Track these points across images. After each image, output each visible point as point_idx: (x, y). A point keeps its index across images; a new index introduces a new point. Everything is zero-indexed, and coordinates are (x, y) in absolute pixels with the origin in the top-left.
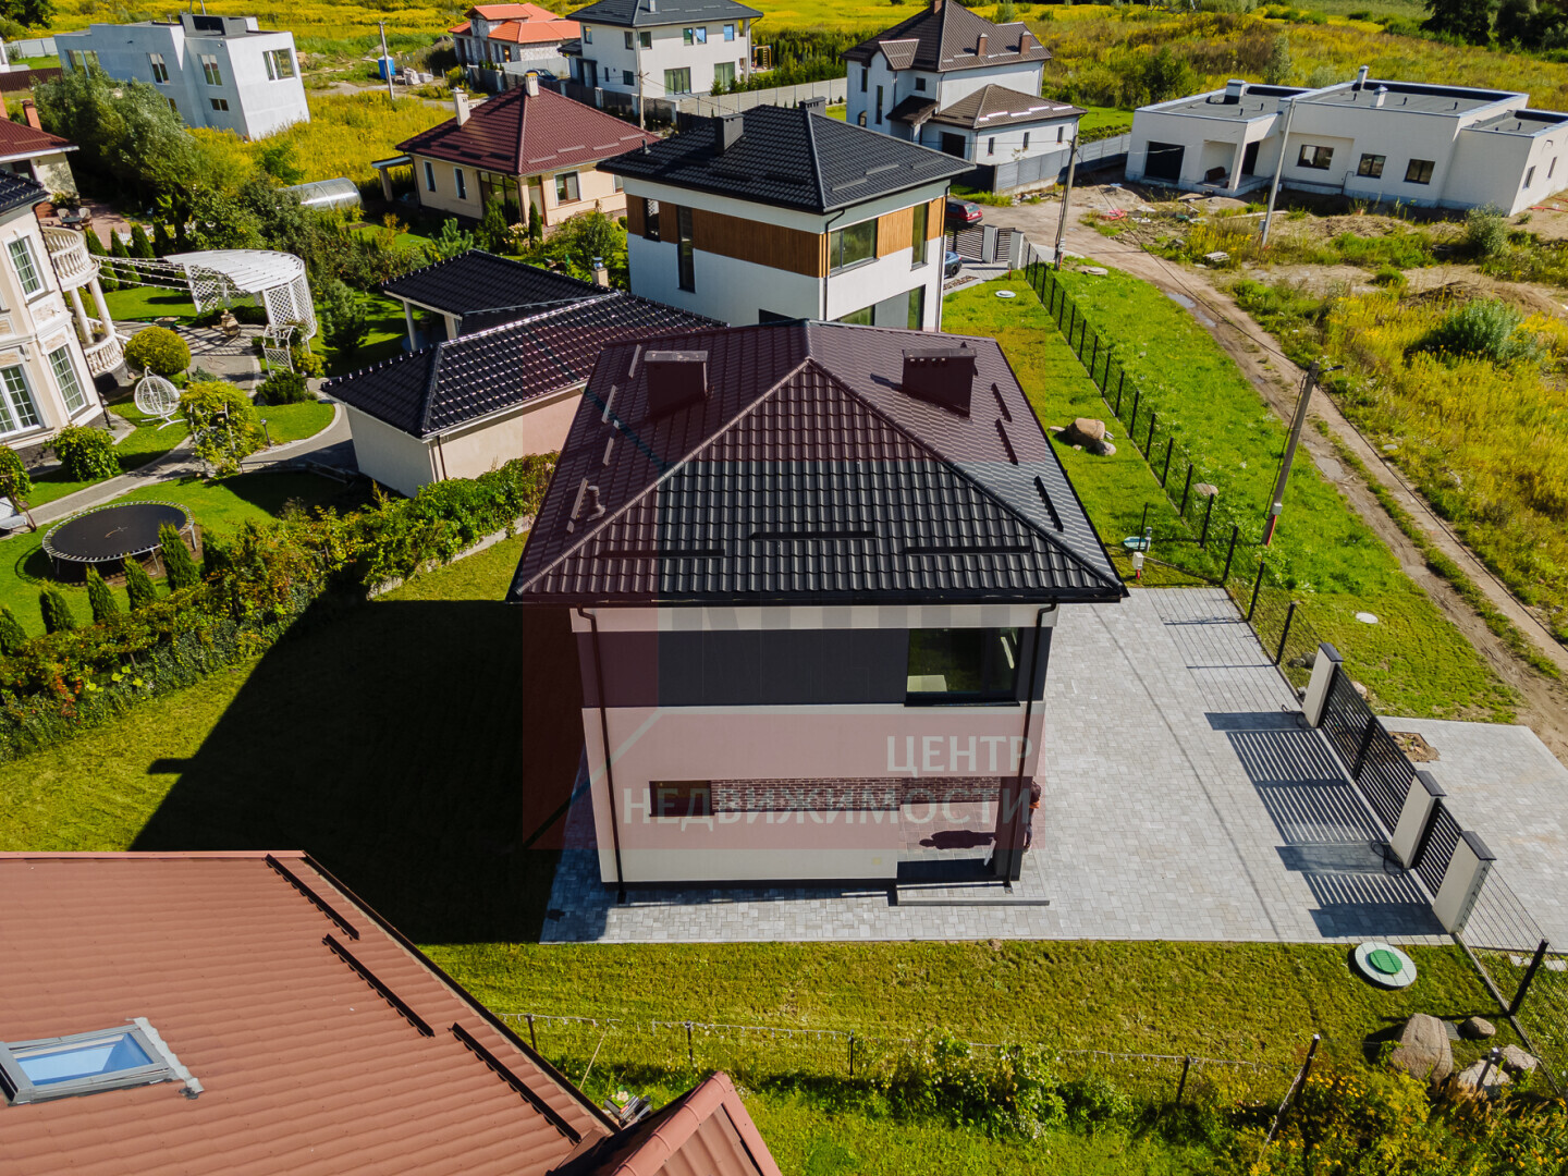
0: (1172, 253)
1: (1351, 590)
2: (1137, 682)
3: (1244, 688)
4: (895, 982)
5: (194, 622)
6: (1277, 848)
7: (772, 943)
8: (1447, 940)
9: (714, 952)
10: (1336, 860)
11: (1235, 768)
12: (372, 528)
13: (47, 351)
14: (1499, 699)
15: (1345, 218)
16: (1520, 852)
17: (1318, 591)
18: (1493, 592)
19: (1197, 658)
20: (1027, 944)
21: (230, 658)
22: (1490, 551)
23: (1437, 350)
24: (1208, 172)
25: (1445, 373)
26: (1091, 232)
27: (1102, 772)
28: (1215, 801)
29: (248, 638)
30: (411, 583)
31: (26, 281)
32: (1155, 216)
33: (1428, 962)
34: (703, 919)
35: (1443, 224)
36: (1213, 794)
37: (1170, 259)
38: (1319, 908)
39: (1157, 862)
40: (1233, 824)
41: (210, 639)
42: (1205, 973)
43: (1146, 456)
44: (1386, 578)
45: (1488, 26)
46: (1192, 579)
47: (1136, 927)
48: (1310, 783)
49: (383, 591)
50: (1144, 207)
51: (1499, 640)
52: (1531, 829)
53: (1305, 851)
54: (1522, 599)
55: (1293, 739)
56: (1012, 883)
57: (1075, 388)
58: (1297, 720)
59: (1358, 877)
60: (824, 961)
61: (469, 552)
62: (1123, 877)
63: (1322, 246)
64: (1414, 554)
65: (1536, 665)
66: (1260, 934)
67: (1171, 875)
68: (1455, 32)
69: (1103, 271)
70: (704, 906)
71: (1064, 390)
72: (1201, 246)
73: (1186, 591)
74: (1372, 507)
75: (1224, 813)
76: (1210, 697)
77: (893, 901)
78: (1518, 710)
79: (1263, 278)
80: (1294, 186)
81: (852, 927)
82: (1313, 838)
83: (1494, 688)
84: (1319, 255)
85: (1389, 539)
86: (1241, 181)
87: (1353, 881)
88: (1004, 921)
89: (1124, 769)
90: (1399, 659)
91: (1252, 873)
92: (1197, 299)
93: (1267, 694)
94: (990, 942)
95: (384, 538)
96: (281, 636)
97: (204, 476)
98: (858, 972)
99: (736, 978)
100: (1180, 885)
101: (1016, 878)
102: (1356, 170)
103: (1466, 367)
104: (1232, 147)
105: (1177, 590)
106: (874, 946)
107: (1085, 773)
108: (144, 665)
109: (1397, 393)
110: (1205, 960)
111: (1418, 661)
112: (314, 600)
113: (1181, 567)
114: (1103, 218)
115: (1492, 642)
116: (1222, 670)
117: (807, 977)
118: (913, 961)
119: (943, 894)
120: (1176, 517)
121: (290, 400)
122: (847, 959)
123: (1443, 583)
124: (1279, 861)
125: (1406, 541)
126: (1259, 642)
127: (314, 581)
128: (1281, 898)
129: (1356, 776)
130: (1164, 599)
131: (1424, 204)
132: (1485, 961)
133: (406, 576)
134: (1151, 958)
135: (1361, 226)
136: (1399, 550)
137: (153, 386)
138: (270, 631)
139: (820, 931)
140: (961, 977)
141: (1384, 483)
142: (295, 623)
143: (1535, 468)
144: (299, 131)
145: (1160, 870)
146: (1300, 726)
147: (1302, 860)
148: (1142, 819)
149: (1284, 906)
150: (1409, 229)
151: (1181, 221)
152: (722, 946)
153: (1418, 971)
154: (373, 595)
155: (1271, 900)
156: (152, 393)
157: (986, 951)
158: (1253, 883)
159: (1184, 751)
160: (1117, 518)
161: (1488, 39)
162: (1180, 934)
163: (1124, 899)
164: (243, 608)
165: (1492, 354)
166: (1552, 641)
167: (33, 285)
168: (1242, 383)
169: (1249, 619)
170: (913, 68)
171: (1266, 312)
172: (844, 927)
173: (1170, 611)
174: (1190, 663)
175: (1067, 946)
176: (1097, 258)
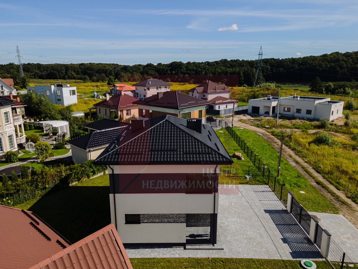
0: (258, 126)
1: (298, 187)
2: (248, 203)
3: (273, 205)
4: (184, 267)
5: (26, 187)
6: (281, 238)
7: (154, 258)
8: (324, 260)
9: (139, 260)
10: (296, 241)
11: (271, 221)
12: (72, 169)
13: (8, 135)
14: (335, 209)
15: (294, 120)
16: (341, 241)
17: (291, 187)
18: (332, 188)
19: (262, 199)
20: (218, 258)
21: (33, 197)
22: (330, 180)
23: (315, 143)
24: (265, 112)
25: (318, 147)
26: (240, 122)
27: (238, 221)
28: (266, 228)
29: (38, 193)
30: (80, 183)
31: (6, 121)
32: (254, 120)
33: (319, 264)
34: (137, 253)
35: (315, 122)
36: (265, 226)
37: (257, 127)
38: (292, 252)
39: (252, 241)
40: (270, 233)
41: (29, 192)
42: (263, 266)
43: (251, 160)
44: (306, 184)
45: (323, 91)
46: (261, 183)
47: (245, 255)
48: (289, 225)
49: (73, 184)
50: (252, 118)
51: (334, 197)
52: (344, 236)
53: (288, 239)
54: (339, 189)
55: (285, 215)
56: (215, 244)
57: (235, 148)
58: (286, 211)
59: (302, 245)
60: (166, 262)
61: (94, 177)
62: (243, 244)
63: (290, 125)
64: (313, 180)
65: (343, 203)
66: (277, 257)
67: (254, 244)
68: (316, 91)
69: (242, 129)
70: (137, 250)
71: (233, 148)
72: (264, 124)
73: (259, 186)
74: (303, 171)
75: (268, 231)
76: (265, 206)
77: (185, 249)
78: (339, 212)
79: (277, 131)
80: (284, 115)
81: (174, 254)
82: (290, 236)
83: (333, 207)
84: (289, 127)
85: (307, 177)
86: (272, 114)
87: (300, 246)
88: (212, 253)
89: (244, 221)
90: (310, 201)
91: (275, 244)
92: (263, 134)
93: (278, 206)
94: (208, 258)
95: (75, 171)
96: (46, 193)
97: (37, 162)
98: (174, 265)
99: (143, 266)
100: (257, 246)
101: (216, 243)
102: (296, 112)
103: (322, 146)
104: (269, 107)
105: (257, 185)
106: (179, 259)
107: (234, 222)
108: (12, 197)
109: (307, 151)
110: (263, 263)
111: (315, 201)
112: (56, 185)
113: (258, 181)
114: (243, 120)
115: (332, 198)
116: (268, 201)
117: (161, 266)
118: (189, 262)
119: (197, 247)
120: (257, 172)
121: (60, 148)
122: (172, 262)
123: (320, 186)
124: (282, 241)
125: (311, 178)
126: (276, 196)
127: (57, 180)
128: (282, 249)
129: (300, 223)
130: (254, 187)
131: (311, 119)
132: (334, 265)
133: (79, 181)
134: (249, 262)
135: (298, 122)
136: (309, 179)
137: (30, 145)
138: (44, 191)
139: (166, 255)
140: (200, 266)
141: (305, 166)
142: (51, 190)
143: (339, 165)
144: (75, 105)
145: (252, 243)
146: (286, 213)
147: (287, 241)
148: (248, 231)
149: (283, 251)
150: (308, 123)
151: (260, 120)
152: (141, 259)
153: (317, 267)
154: (70, 185)
155: (280, 250)
156: (30, 146)
157: (207, 260)
158: (275, 246)
159: (258, 217)
160: (244, 171)
161: (323, 93)
162: (257, 257)
163: (243, 249)
164: (38, 185)
165: (328, 144)
166: (346, 198)
167: (8, 122)
168: (273, 148)
169: (274, 191)
170: (202, 93)
171: (278, 136)
172: (172, 254)
173: (256, 189)
174: (260, 200)
175: (228, 259)
176: (241, 127)
